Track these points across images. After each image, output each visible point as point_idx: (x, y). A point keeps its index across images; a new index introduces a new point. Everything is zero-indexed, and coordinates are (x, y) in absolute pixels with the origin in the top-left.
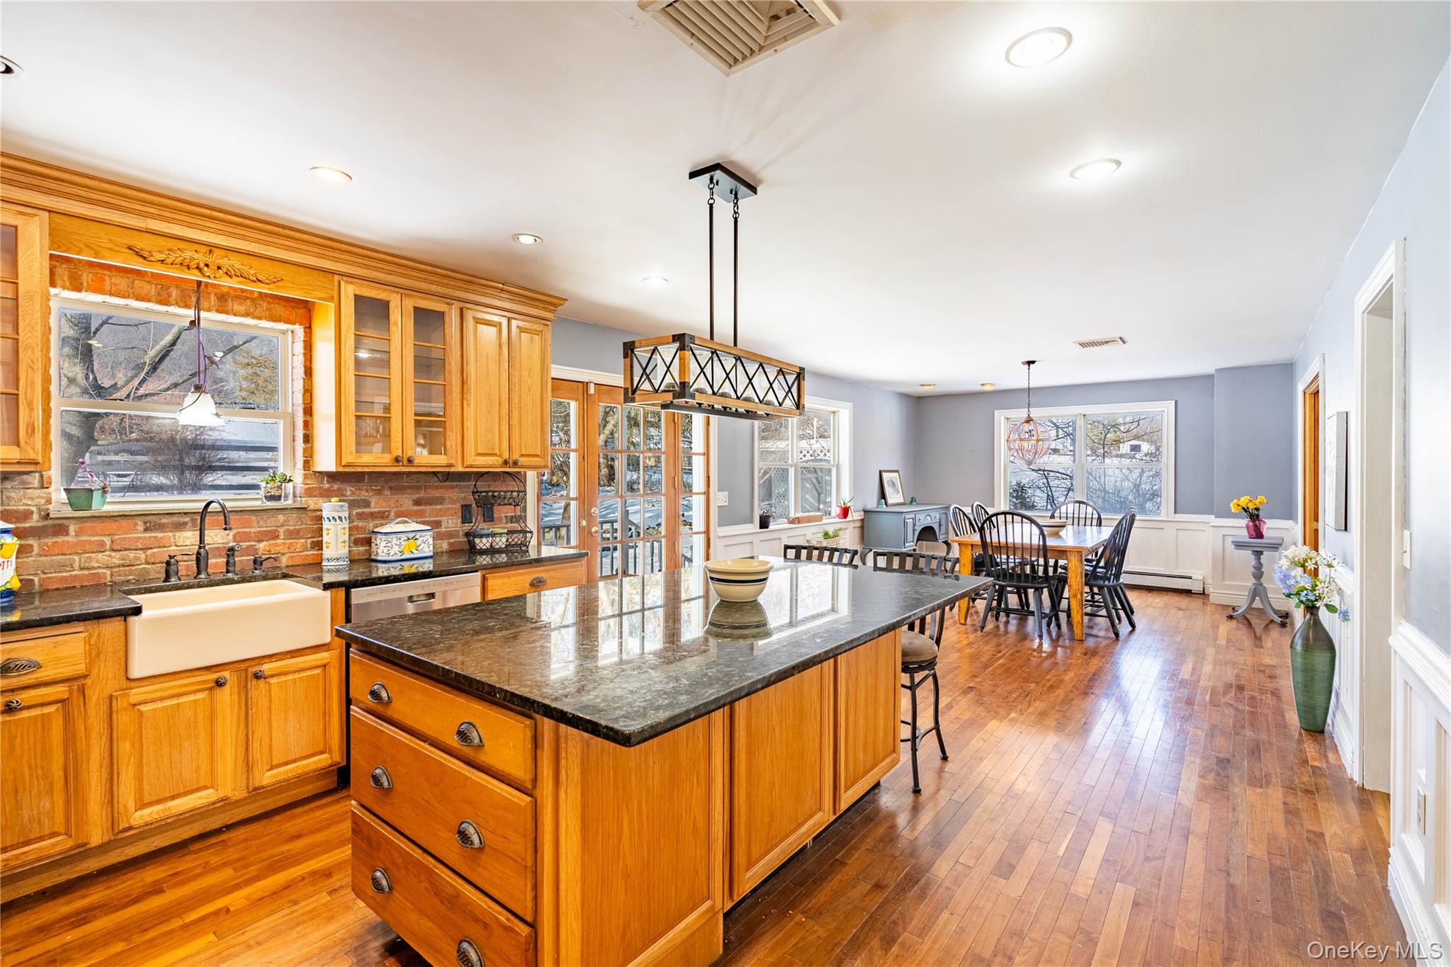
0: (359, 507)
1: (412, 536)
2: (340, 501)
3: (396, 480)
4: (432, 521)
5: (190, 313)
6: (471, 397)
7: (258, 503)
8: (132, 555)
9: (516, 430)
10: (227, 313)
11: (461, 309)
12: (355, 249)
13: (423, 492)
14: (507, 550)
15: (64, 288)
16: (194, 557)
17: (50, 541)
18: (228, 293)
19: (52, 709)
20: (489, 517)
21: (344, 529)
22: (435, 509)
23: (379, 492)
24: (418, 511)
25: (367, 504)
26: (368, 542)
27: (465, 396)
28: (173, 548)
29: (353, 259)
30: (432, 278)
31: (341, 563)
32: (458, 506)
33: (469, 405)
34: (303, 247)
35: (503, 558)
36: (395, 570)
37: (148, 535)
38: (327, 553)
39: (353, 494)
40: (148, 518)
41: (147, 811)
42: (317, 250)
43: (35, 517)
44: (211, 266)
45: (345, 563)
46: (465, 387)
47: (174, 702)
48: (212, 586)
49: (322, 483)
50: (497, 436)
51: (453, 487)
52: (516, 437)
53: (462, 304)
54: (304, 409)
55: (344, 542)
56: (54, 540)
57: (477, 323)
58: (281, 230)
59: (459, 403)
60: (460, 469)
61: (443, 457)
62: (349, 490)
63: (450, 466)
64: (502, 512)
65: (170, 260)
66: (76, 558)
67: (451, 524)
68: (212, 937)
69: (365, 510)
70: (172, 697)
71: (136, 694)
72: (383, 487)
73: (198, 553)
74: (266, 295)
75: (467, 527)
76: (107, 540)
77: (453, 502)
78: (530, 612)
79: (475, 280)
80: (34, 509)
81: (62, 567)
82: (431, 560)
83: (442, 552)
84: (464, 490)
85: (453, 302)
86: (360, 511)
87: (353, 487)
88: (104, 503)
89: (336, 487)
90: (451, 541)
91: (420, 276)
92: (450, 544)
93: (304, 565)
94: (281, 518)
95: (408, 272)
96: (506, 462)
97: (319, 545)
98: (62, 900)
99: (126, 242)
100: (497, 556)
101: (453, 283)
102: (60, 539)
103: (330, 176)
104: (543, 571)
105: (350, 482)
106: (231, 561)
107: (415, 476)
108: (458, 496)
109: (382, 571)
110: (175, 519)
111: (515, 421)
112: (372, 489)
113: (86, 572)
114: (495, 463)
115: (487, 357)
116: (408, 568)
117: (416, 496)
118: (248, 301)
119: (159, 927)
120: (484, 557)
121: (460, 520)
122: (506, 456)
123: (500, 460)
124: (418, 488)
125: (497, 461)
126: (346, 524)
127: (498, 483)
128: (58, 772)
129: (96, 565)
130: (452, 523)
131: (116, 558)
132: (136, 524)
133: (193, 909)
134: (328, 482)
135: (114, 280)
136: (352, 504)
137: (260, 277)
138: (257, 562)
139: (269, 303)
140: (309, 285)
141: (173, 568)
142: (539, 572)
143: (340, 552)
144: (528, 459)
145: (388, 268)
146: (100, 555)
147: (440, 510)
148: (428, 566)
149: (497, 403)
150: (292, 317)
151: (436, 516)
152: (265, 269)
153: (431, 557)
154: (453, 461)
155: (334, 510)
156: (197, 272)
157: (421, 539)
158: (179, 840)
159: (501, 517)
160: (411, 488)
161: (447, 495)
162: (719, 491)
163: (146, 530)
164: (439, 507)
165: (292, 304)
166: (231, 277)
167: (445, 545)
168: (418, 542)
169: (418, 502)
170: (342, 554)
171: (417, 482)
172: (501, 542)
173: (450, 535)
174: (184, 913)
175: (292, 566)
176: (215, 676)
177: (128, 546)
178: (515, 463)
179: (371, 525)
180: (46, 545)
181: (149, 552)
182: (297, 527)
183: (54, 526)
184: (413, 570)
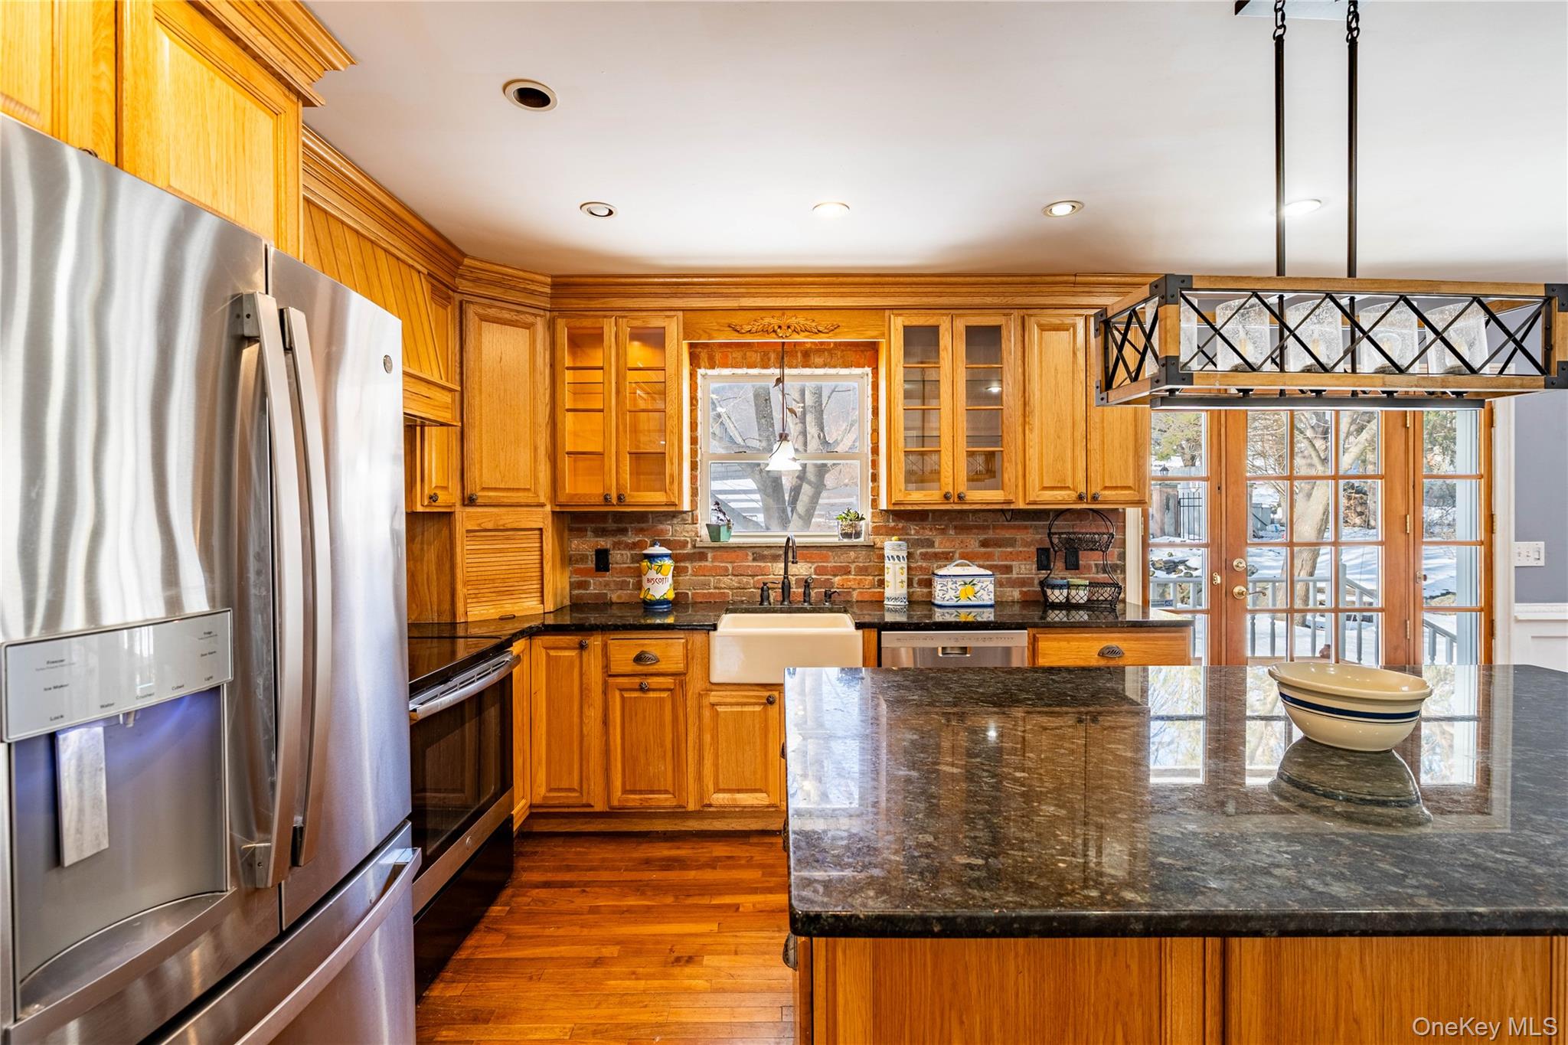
0: (923, 547)
1: (970, 581)
2: (900, 540)
3: (961, 518)
4: (1002, 566)
5: (777, 372)
6: (1035, 421)
7: (836, 540)
8: (745, 579)
9: (1095, 456)
10: (810, 367)
11: (1023, 318)
12: (902, 279)
13: (991, 531)
14: (1090, 606)
15: (705, 368)
16: (780, 586)
17: (697, 564)
18: (811, 348)
19: (665, 695)
20: (1073, 565)
21: (902, 568)
22: (1005, 552)
23: (943, 531)
24: (985, 553)
25: (931, 544)
26: (928, 583)
27: (1027, 419)
28: (772, 576)
29: (902, 290)
30: (986, 290)
31: (899, 603)
32: (1033, 549)
33: (1031, 430)
34: (856, 290)
35: (1083, 616)
36: (949, 618)
37: (755, 564)
38: (889, 592)
39: (917, 532)
40: (756, 550)
41: (721, 795)
42: (868, 290)
43: (689, 546)
44: (783, 327)
45: (903, 603)
46: (1027, 408)
47: (738, 709)
48: (790, 612)
49: (888, 521)
50: (1069, 466)
51: (1026, 527)
52: (1095, 466)
53: (1022, 312)
54: (872, 448)
55: (902, 582)
56: (700, 564)
57: (1042, 330)
58: (834, 279)
59: (1020, 429)
60: (1021, 506)
61: (1000, 492)
62: (913, 530)
63: (1010, 502)
64: (1090, 559)
65: (754, 330)
66: (712, 579)
67: (1023, 570)
68: (715, 927)
69: (929, 550)
70: (737, 704)
71: (714, 697)
72: (947, 526)
73: (783, 583)
74: (840, 344)
75: (1043, 574)
76: (730, 566)
77: (1027, 544)
78: (1131, 689)
79: (1038, 279)
80: (689, 539)
81: (706, 585)
82: (992, 610)
83: (1013, 602)
84: (1040, 530)
85: (1012, 311)
86: (923, 550)
87: (917, 525)
88: (730, 536)
89: (900, 525)
90: (1024, 589)
91: (973, 290)
92: (1021, 592)
93: (871, 602)
94: (852, 554)
95: (957, 290)
96: (1080, 498)
97: (882, 583)
98: (669, 845)
99: (727, 321)
100: (1073, 613)
101: (1012, 290)
102: (703, 564)
103: (831, 211)
104: (1119, 639)
105: (915, 520)
106: (807, 592)
107: (981, 514)
108: (1032, 537)
109: (939, 616)
110: (773, 551)
111: (1095, 444)
112: (936, 529)
113: (717, 591)
114: (1066, 498)
115: (1056, 369)
116: (964, 616)
117: (982, 537)
118: (826, 353)
119: (697, 898)
120: (1057, 612)
121: (1035, 566)
122: (1082, 489)
123: (1074, 495)
124: (985, 528)
125: (1069, 495)
126: (904, 564)
127: (1087, 523)
128: (669, 746)
129: (723, 586)
130: (1025, 568)
131: (734, 581)
132: (747, 555)
133: (720, 894)
134: (893, 521)
135: (734, 355)
136: (912, 544)
137: (820, 328)
138: (828, 596)
139: (843, 351)
140: (863, 326)
141: (765, 593)
142: (1113, 639)
143: (898, 592)
144: (1114, 493)
145: (937, 290)
146: (725, 578)
147: (1011, 553)
148: (988, 616)
149: (1070, 424)
150: (862, 361)
151: (1006, 560)
152: (825, 320)
153: (991, 606)
154: (1011, 497)
155: (893, 549)
156: (774, 335)
157: (980, 584)
158: (747, 829)
159: (1090, 566)
160: (977, 527)
161: (1020, 536)
162: (1517, 539)
163: (754, 560)
164: (1009, 550)
165: (862, 348)
166: (798, 333)
167: (1016, 594)
168: (977, 588)
169: (984, 544)
170: (900, 594)
171: (985, 521)
172: (1081, 596)
173: (1022, 583)
174: (715, 894)
175: (861, 602)
176: (767, 694)
177: (742, 573)
178: (1095, 498)
179: (935, 566)
180: (695, 567)
181: (756, 578)
182: (866, 564)
183: (700, 553)
184: (970, 619)
